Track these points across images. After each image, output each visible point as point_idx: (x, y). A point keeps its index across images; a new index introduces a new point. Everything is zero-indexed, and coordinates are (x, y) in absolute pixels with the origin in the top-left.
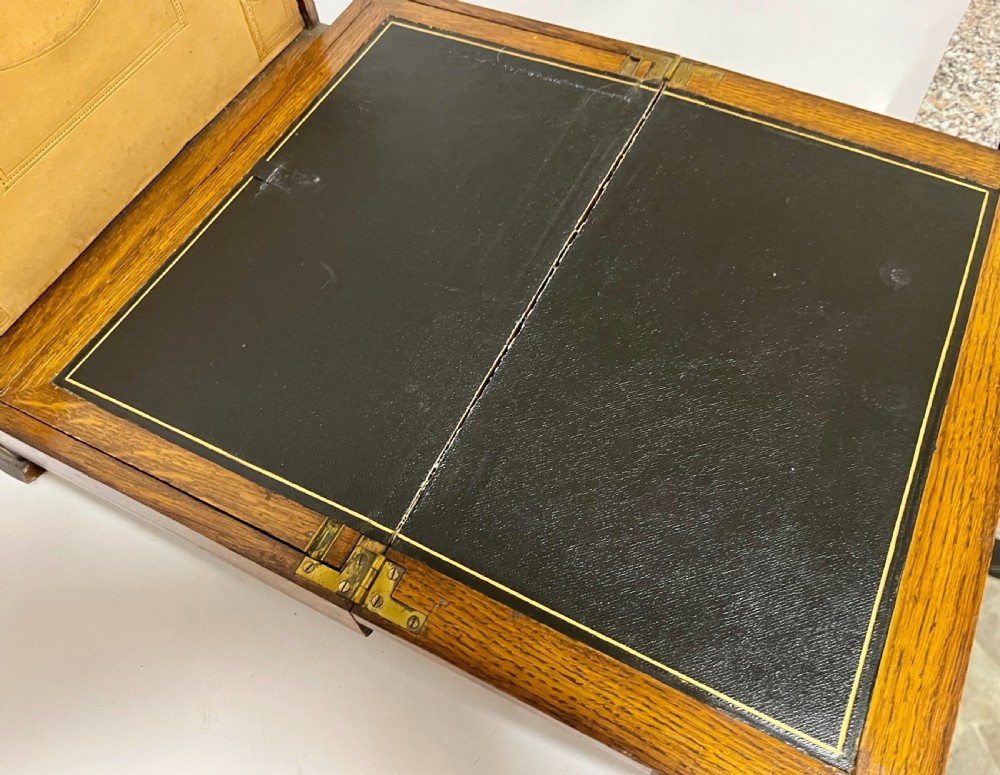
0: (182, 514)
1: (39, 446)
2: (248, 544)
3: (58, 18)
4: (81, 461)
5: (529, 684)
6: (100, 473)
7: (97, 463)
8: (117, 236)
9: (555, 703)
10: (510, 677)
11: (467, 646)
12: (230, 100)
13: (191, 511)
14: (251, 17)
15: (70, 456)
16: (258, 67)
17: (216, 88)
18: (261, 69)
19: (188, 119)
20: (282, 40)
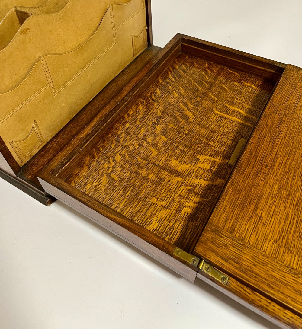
0: (126, 225)
1: (68, 193)
2: (153, 240)
3: (81, 38)
4: (85, 200)
5: (274, 310)
6: (92, 206)
7: (91, 202)
8: (83, 115)
9: (285, 318)
10: (266, 306)
11: (247, 292)
12: (123, 69)
13: (129, 224)
14: (134, 42)
15: (80, 198)
16: (133, 58)
17: (120, 65)
18: (133, 59)
19: (110, 75)
20: (141, 50)
